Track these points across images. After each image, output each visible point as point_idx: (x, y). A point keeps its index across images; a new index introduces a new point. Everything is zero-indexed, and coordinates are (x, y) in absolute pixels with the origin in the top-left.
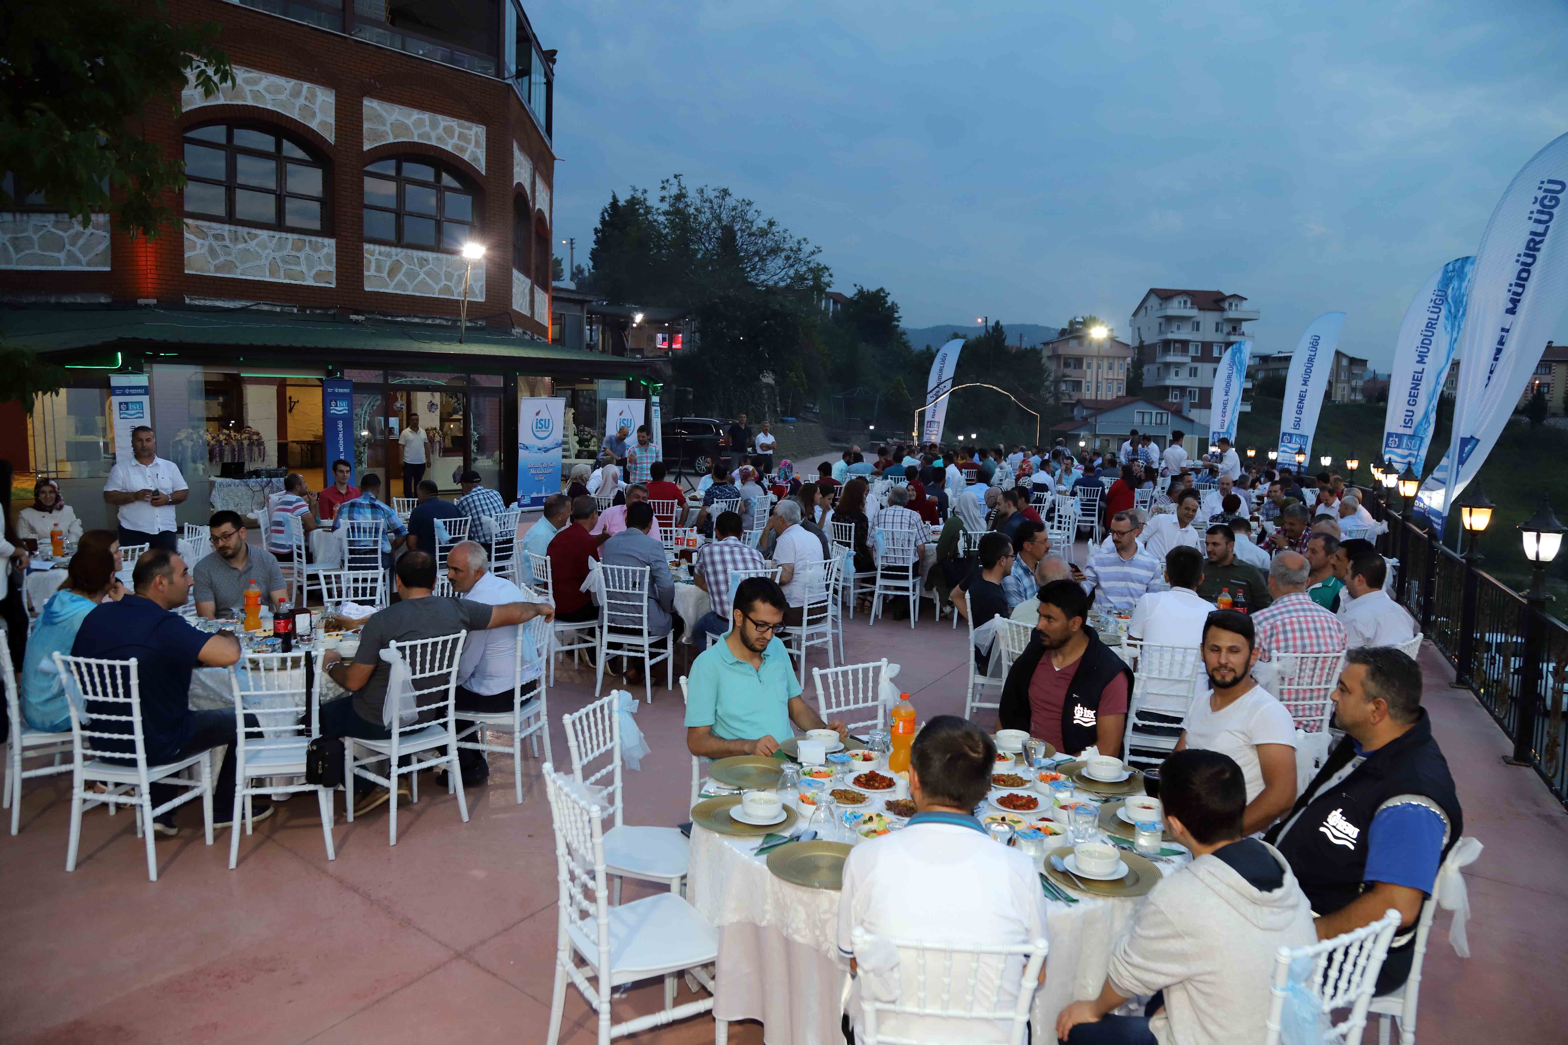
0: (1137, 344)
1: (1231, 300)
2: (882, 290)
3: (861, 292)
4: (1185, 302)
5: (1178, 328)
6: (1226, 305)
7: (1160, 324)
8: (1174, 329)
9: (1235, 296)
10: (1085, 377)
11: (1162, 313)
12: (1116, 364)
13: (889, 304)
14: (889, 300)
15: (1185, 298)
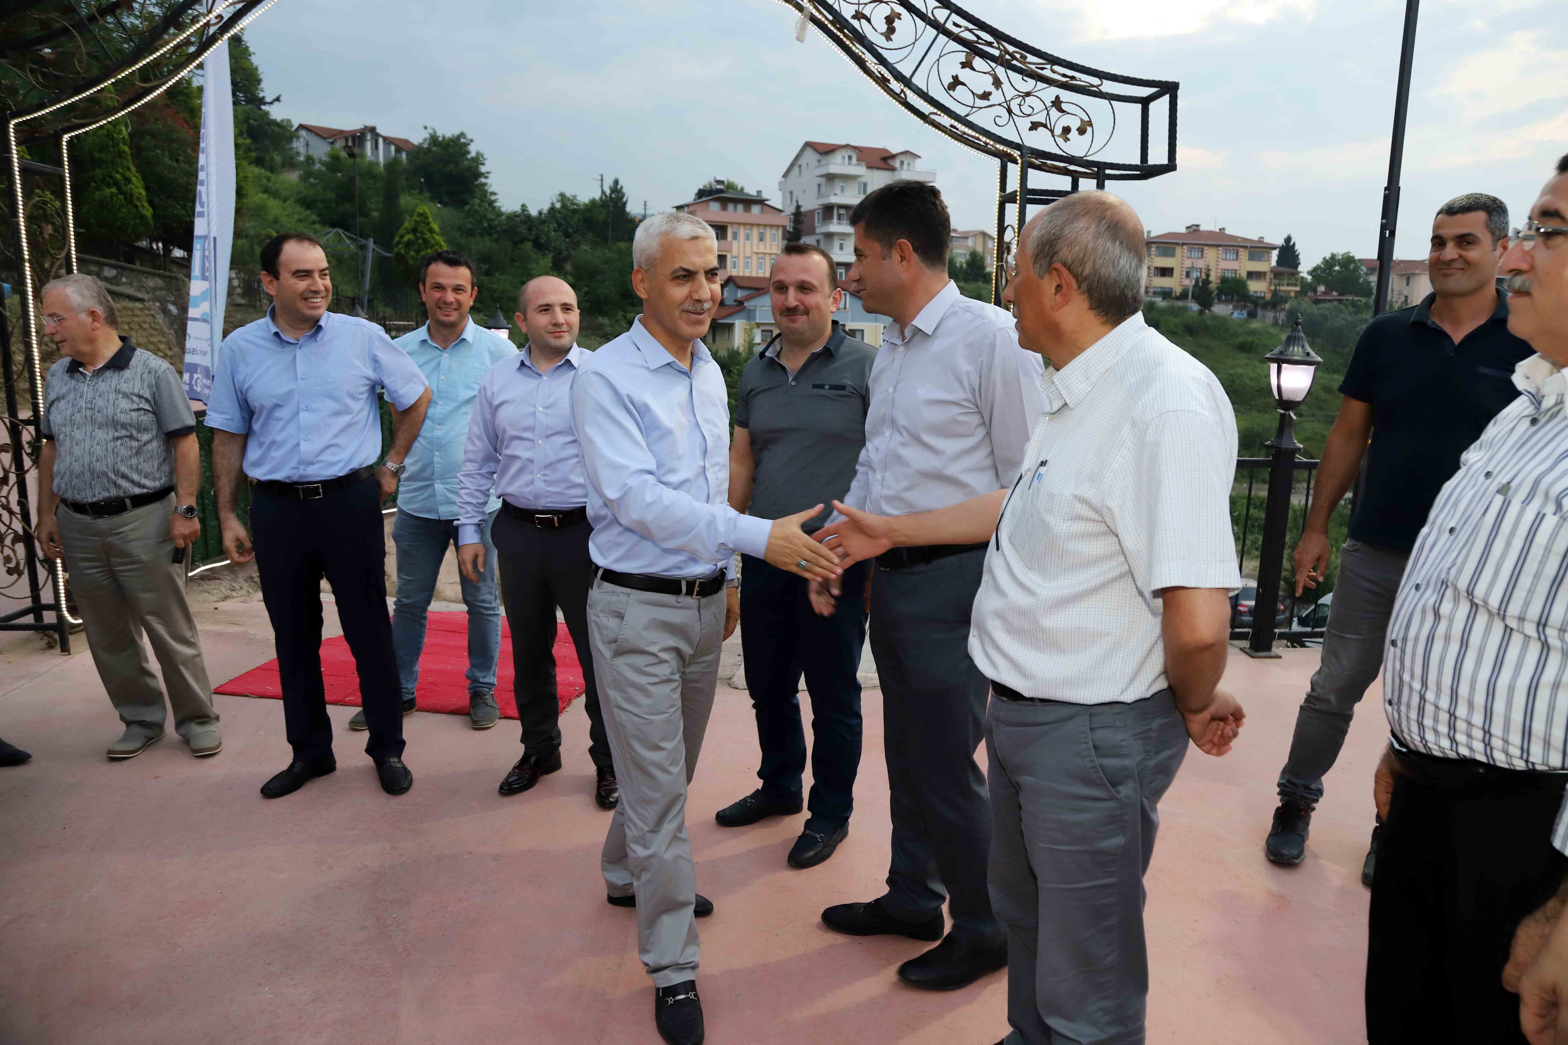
0: (792, 209)
1: (902, 158)
2: (462, 135)
3: (434, 139)
4: (850, 158)
5: (842, 189)
6: (896, 163)
7: (819, 186)
8: (838, 190)
9: (906, 153)
10: (730, 251)
11: (823, 171)
12: (768, 233)
13: (473, 154)
14: (473, 150)
15: (850, 152)
